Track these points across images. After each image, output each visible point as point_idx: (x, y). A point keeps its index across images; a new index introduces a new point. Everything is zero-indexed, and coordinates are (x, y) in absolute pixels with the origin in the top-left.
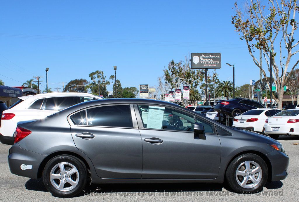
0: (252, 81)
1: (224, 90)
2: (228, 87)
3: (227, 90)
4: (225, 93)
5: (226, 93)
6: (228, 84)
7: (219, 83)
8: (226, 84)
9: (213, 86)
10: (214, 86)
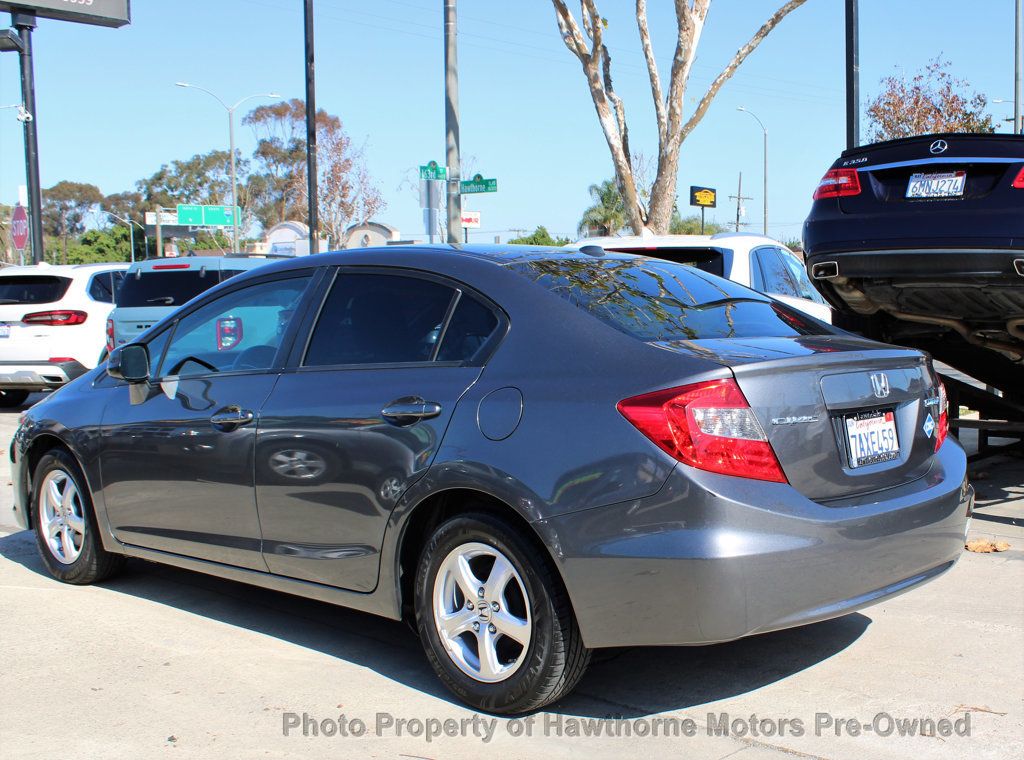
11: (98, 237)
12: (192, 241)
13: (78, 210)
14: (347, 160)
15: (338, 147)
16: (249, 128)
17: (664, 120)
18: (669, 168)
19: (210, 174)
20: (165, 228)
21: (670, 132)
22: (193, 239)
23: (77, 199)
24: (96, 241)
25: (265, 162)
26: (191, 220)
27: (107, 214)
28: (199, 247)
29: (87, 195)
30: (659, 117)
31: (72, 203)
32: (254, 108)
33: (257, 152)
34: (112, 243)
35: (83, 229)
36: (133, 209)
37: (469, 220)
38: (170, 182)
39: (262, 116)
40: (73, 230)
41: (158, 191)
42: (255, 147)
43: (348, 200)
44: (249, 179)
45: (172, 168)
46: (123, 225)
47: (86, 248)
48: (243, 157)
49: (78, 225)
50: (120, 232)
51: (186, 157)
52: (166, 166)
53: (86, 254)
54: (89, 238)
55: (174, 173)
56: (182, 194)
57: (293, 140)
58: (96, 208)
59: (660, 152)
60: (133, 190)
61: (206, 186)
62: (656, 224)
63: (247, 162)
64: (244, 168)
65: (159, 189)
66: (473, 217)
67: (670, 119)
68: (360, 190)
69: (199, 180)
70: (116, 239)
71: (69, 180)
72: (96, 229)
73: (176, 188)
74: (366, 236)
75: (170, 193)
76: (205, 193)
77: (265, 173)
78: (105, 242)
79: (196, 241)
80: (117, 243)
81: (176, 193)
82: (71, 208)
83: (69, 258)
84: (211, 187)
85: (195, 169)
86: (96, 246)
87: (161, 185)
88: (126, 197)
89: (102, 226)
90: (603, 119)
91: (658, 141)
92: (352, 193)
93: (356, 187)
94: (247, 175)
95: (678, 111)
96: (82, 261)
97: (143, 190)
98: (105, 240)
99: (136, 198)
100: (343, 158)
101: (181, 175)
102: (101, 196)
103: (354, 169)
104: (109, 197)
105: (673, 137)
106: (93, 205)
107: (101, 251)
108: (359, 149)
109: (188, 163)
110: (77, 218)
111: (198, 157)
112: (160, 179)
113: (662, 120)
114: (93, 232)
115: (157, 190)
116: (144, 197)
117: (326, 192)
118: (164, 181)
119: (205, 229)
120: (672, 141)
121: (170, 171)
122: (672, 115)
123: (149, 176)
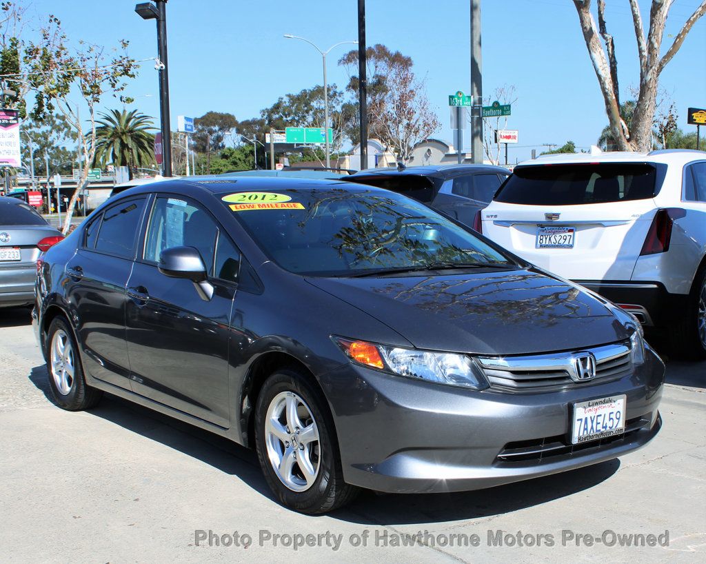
0: (186, 118)
1: (117, 142)
2: (131, 131)
3: (129, 141)
4: (122, 152)
5: (126, 152)
6: (128, 121)
7: (66, 130)
8: (124, 122)
9: (46, 138)
10: (50, 139)
11: (233, 153)
12: (300, 155)
13: (220, 133)
14: (411, 91)
15: (405, 81)
16: (343, 68)
17: (645, 54)
18: (648, 94)
19: (314, 104)
20: (277, 145)
21: (649, 65)
22: (301, 153)
23: (219, 125)
24: (231, 156)
25: (355, 93)
26: (296, 139)
27: (240, 136)
28: (305, 159)
29: (226, 121)
30: (640, 51)
31: (217, 128)
32: (347, 52)
33: (349, 86)
34: (243, 157)
35: (223, 146)
36: (259, 131)
37: (508, 137)
38: (284, 110)
39: (353, 58)
40: (216, 147)
41: (277, 117)
42: (348, 82)
43: (413, 122)
44: (343, 107)
45: (286, 99)
46: (251, 144)
47: (223, 161)
48: (338, 90)
49: (220, 144)
50: (248, 149)
51: (296, 92)
52: (282, 99)
53: (224, 166)
54: (226, 154)
55: (287, 104)
56: (294, 119)
57: (376, 76)
58: (233, 130)
59: (642, 80)
60: (259, 117)
61: (311, 112)
62: (637, 141)
63: (341, 93)
64: (339, 99)
65: (277, 116)
66: (512, 135)
67: (649, 53)
68: (421, 114)
69: (306, 108)
70: (245, 154)
71: (214, 111)
72: (233, 147)
73: (289, 115)
74: (429, 150)
75: (284, 119)
76: (310, 119)
77: (355, 102)
78: (238, 157)
79: (303, 155)
80: (246, 157)
81: (289, 119)
82: (215, 131)
83: (212, 169)
84: (315, 114)
85: (303, 101)
86: (231, 159)
87: (278, 113)
88: (254, 122)
89: (237, 144)
90: (593, 54)
91: (640, 72)
92: (415, 116)
93: (418, 112)
94: (341, 104)
95: (656, 45)
96: (221, 171)
97: (265, 117)
98: (238, 155)
99: (261, 123)
100: (408, 89)
101: (292, 106)
102: (236, 122)
103: (416, 98)
104: (243, 123)
105: (651, 67)
106: (231, 129)
107: (235, 163)
108: (421, 82)
109: (298, 96)
110: (219, 139)
111: (305, 90)
112: (278, 108)
113: (644, 54)
114: (229, 149)
115: (275, 116)
116: (267, 122)
117: (395, 116)
118: (281, 109)
119: (310, 146)
120: (651, 71)
121: (285, 102)
122: (651, 48)
123: (270, 106)
